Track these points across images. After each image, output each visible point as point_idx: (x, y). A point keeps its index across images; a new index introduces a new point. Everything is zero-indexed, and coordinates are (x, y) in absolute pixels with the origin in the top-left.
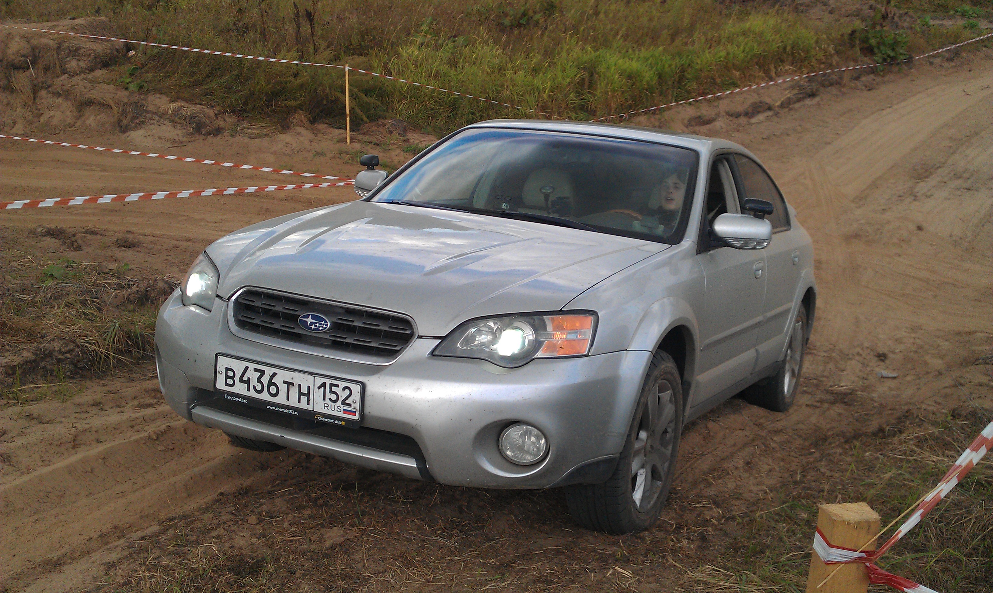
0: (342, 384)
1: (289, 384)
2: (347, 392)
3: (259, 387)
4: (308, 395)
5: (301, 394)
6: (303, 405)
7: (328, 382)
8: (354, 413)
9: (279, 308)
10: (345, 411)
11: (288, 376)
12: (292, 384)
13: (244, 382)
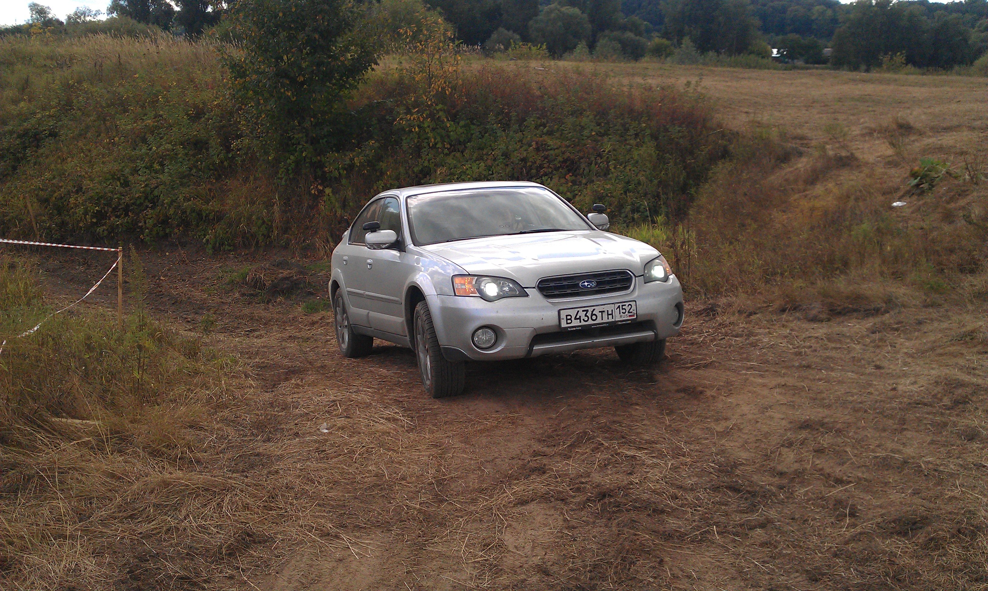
0: (627, 304)
1: (602, 312)
2: (630, 306)
3: (586, 319)
4: (612, 314)
5: (608, 315)
6: (611, 319)
7: (621, 305)
8: (633, 315)
9: (565, 283)
10: (630, 316)
11: (601, 308)
12: (604, 311)
13: (578, 319)
